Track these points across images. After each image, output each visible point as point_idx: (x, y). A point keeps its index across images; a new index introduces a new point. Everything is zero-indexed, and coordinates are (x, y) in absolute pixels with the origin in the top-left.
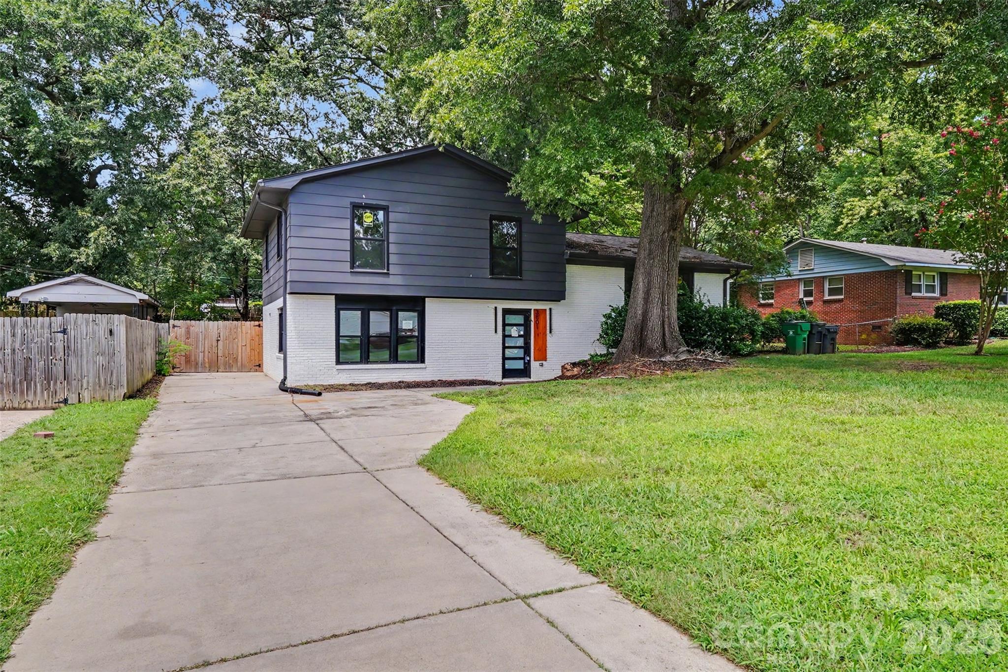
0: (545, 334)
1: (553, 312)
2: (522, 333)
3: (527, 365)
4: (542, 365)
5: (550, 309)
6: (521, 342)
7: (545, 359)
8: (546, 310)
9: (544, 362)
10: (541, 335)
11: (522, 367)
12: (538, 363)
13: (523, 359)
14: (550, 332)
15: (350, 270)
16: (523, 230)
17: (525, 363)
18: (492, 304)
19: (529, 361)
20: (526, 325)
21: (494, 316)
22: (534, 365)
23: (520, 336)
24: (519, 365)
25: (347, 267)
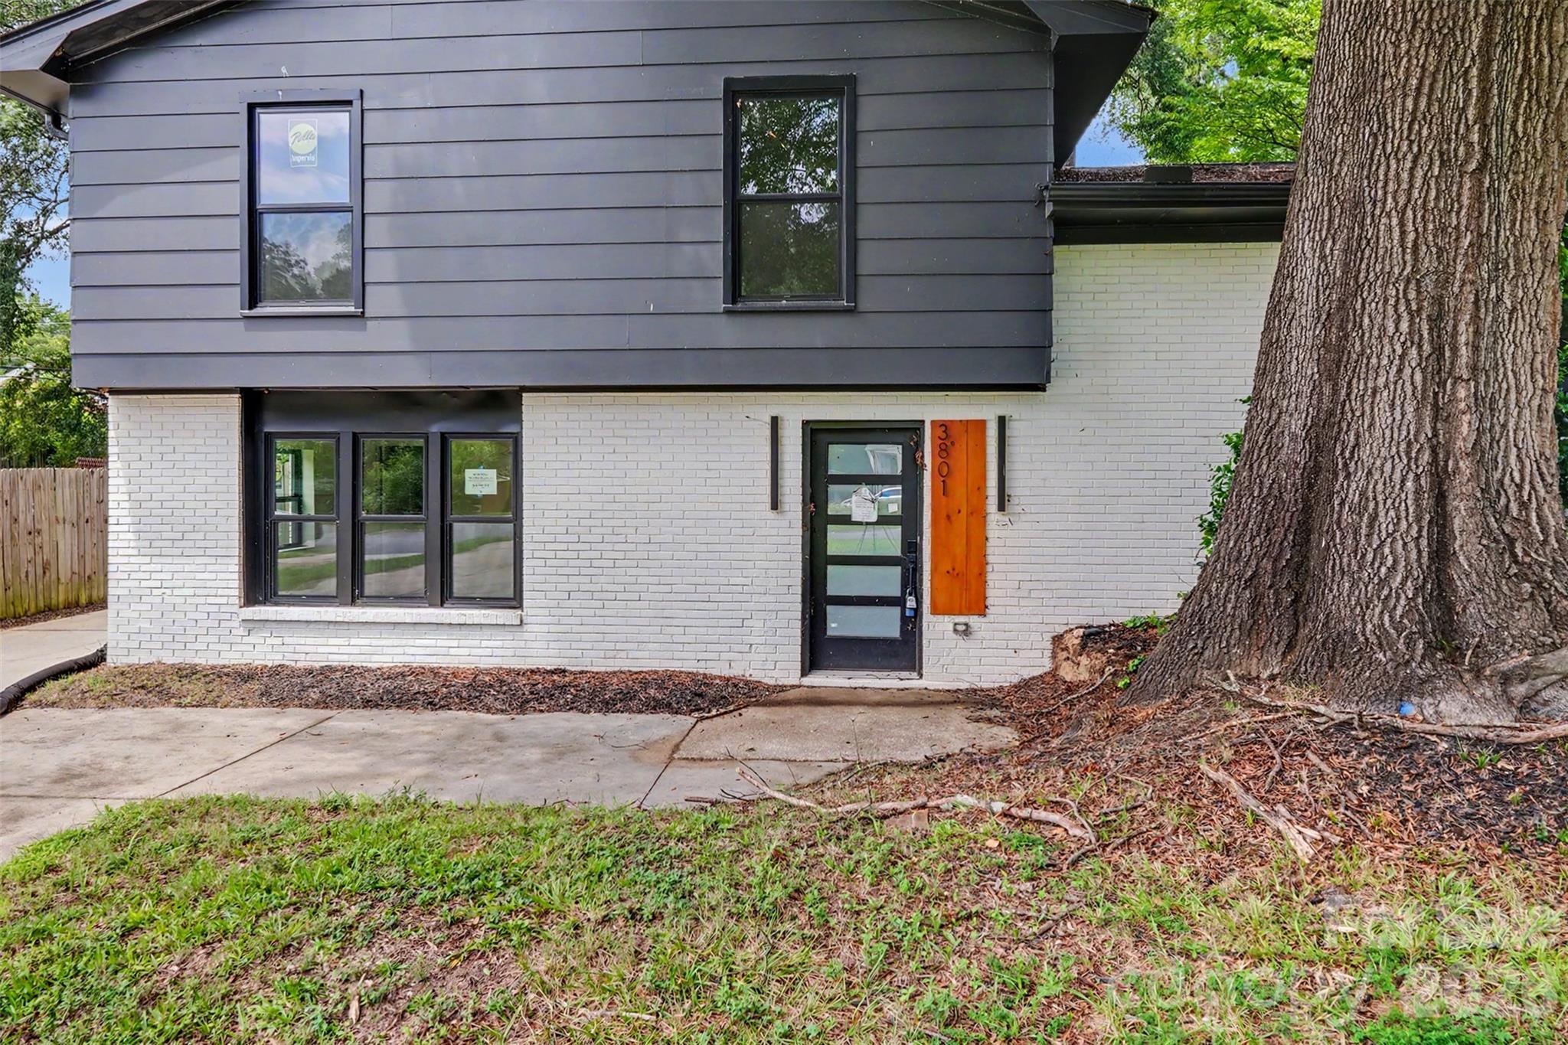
0: (979, 515)
1: (1014, 430)
2: (894, 509)
3: (911, 624)
4: (967, 632)
5: (1002, 421)
6: (890, 542)
7: (980, 607)
8: (981, 425)
9: (974, 620)
10: (961, 521)
11: (894, 632)
12: (946, 623)
13: (898, 602)
14: (1001, 507)
15: (239, 312)
16: (864, 122)
17: (904, 620)
18: (763, 407)
19: (918, 611)
20: (909, 479)
21: (768, 449)
22: (936, 629)
23: (884, 520)
24: (885, 624)
25: (233, 301)
